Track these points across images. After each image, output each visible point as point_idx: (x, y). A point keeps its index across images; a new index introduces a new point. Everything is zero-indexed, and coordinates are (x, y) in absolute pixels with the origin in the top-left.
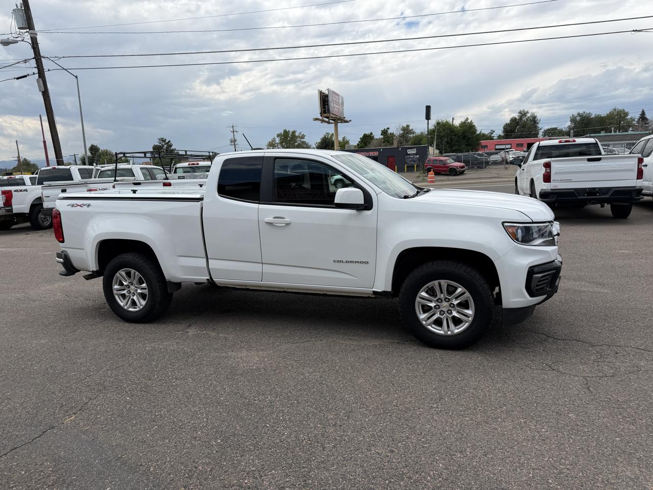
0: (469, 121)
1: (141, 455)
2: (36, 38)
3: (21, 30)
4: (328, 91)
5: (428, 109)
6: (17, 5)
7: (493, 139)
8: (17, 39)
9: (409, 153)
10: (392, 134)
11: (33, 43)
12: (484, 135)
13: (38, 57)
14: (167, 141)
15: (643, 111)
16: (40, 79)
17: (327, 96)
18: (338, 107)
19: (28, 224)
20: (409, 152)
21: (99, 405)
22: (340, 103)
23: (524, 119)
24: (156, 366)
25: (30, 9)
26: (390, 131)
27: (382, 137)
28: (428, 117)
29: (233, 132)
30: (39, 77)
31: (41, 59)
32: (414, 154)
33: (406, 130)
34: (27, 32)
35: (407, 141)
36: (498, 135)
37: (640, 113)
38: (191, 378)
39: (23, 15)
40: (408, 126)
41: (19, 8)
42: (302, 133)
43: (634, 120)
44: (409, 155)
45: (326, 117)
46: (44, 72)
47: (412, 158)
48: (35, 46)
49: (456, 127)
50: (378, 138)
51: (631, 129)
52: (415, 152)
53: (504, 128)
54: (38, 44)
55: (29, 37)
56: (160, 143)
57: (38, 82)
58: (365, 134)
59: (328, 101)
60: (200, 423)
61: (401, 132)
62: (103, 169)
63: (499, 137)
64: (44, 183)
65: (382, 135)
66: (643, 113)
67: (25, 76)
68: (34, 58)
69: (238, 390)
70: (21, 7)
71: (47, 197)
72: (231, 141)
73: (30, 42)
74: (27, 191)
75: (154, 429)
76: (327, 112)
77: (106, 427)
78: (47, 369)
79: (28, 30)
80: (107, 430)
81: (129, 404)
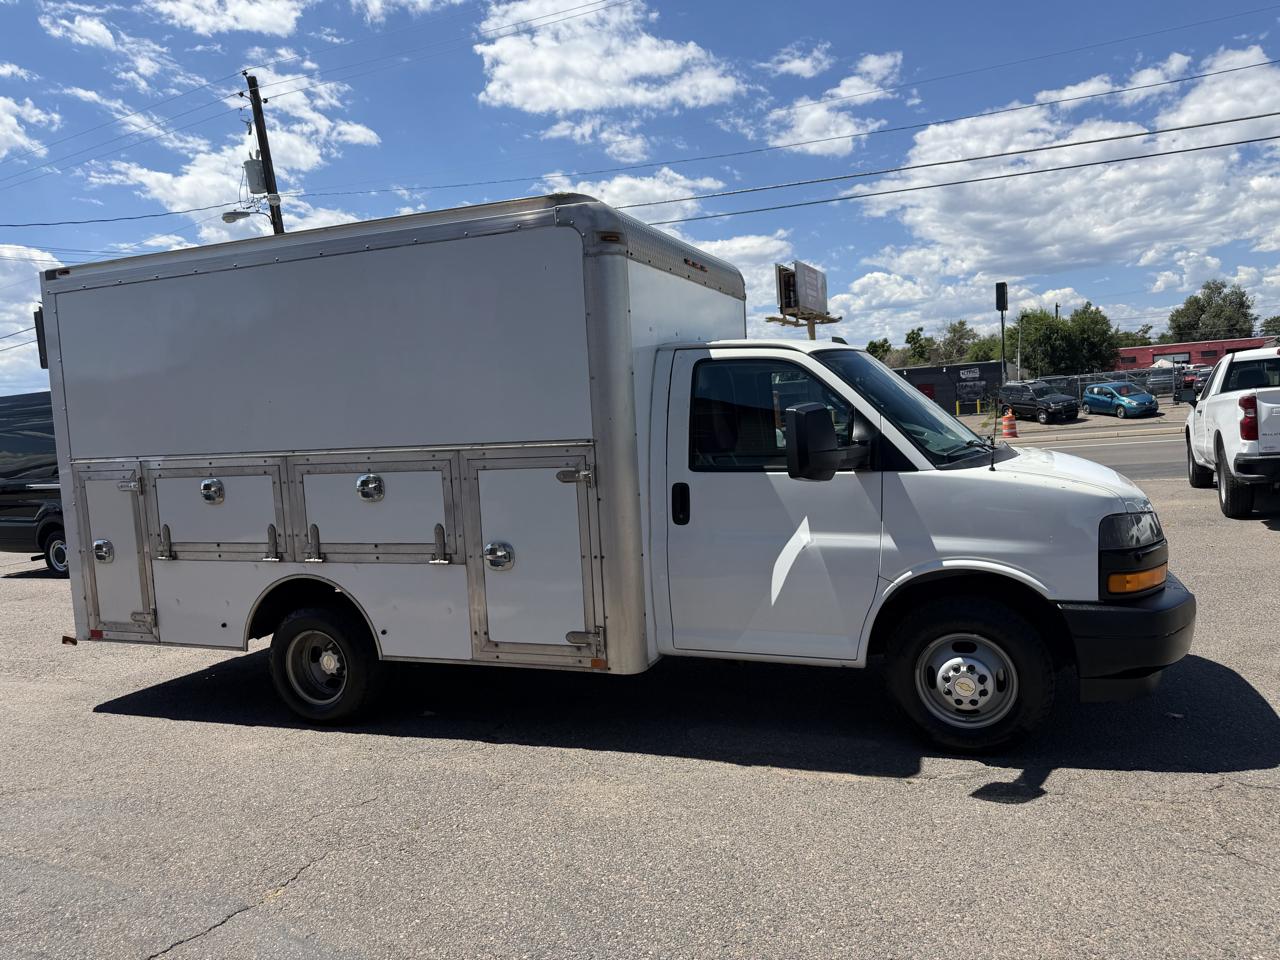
0: (1093, 308)
2: (278, 207)
3: (256, 196)
4: (796, 267)
5: (1001, 289)
6: (250, 154)
7: (1150, 344)
8: (249, 211)
9: (963, 377)
10: (930, 340)
11: (273, 215)
12: (1127, 335)
17: (794, 275)
18: (814, 294)
20: (964, 375)
21: (326, 871)
22: (819, 286)
23: (1218, 298)
24: (433, 804)
26: (925, 335)
27: (909, 345)
28: (1002, 304)
32: (974, 379)
33: (959, 332)
34: (265, 197)
35: (961, 352)
36: (1160, 335)
38: (491, 831)
39: (261, 172)
41: (254, 158)
44: (965, 380)
45: (789, 315)
47: (971, 387)
48: (276, 220)
49: (1064, 323)
50: (899, 347)
52: (977, 376)
53: (1172, 320)
54: (281, 215)
55: (268, 205)
58: (871, 343)
59: (794, 285)
61: (948, 336)
63: (1163, 338)
65: (907, 342)
69: (573, 860)
70: (258, 157)
75: (414, 923)
76: (792, 304)
77: (332, 915)
78: (249, 798)
79: (266, 194)
80: (334, 922)
81: (377, 874)
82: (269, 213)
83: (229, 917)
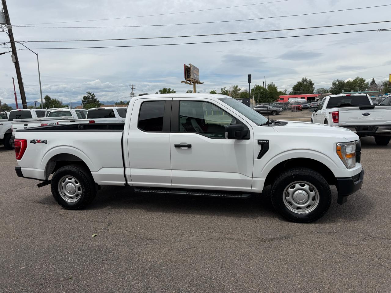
0: (273, 84)
2: (11, 30)
3: (2, 25)
4: (190, 66)
5: (250, 76)
7: (287, 95)
10: (228, 91)
12: (281, 92)
13: (12, 42)
14: (92, 94)
16: (14, 55)
17: (189, 68)
19: (3, 146)
22: (197, 72)
23: (305, 83)
25: (8, 12)
26: (226, 89)
28: (250, 81)
29: (133, 88)
30: (13, 53)
31: (14, 42)
33: (236, 89)
34: (6, 26)
35: (236, 95)
36: (289, 92)
37: (372, 80)
39: (4, 16)
40: (237, 86)
41: (1, 11)
42: (174, 90)
43: (368, 84)
45: (188, 81)
46: (16, 50)
48: (11, 35)
49: (265, 88)
50: (219, 93)
51: (366, 89)
53: (293, 88)
54: (12, 33)
55: (7, 29)
56: (88, 95)
57: (12, 57)
58: (211, 91)
59: (189, 71)
61: (233, 89)
62: (52, 111)
64: (13, 120)
65: (222, 91)
66: (373, 81)
67: (4, 53)
68: (9, 42)
70: (3, 11)
71: (15, 129)
72: (131, 94)
73: (8, 32)
74: (2, 125)
76: (189, 77)
82: (7, 32)
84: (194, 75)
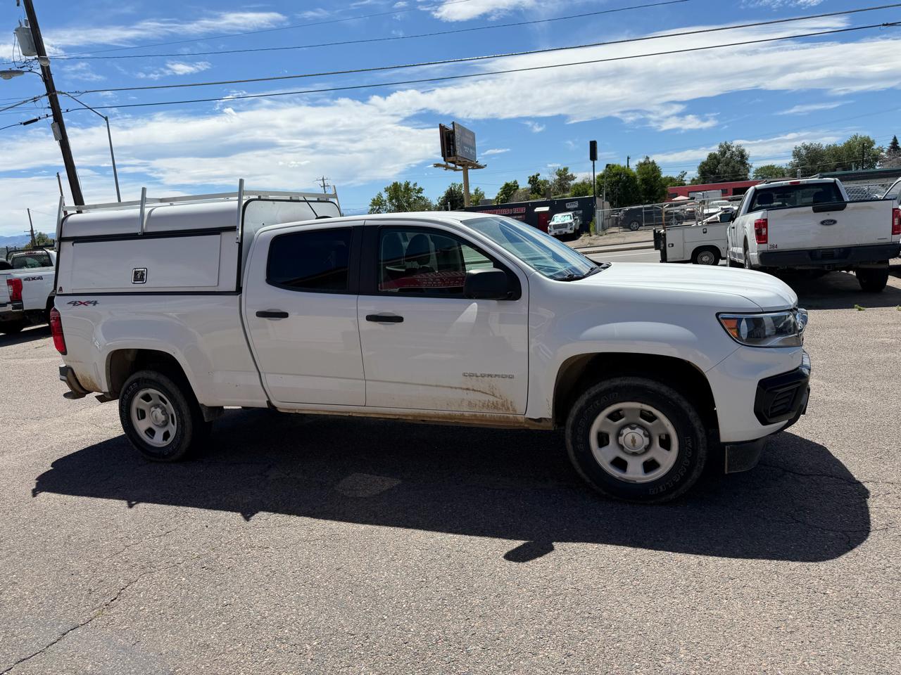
0: (651, 161)
1: (203, 667)
2: (48, 67)
3: (27, 57)
4: (454, 126)
5: (593, 145)
6: (20, 23)
7: (685, 185)
9: (568, 207)
11: (44, 74)
12: (672, 180)
13: (52, 93)
15: (895, 138)
16: (56, 124)
18: (468, 148)
21: (142, 590)
23: (728, 155)
25: (38, 27)
26: (541, 178)
27: (529, 186)
28: (593, 156)
30: (54, 119)
31: (56, 95)
32: (575, 209)
33: (564, 175)
34: (35, 59)
35: (565, 190)
36: (692, 179)
37: (891, 141)
39: (30, 36)
40: (566, 170)
41: (24, 26)
42: (418, 185)
43: (883, 151)
44: (569, 210)
45: (451, 162)
46: (61, 113)
48: (47, 78)
49: (633, 172)
50: (524, 188)
51: (878, 164)
52: (576, 206)
53: (700, 168)
54: (51, 76)
55: (39, 66)
57: (53, 127)
59: (453, 140)
60: (287, 616)
61: (557, 178)
63: (694, 181)
65: (529, 182)
66: (895, 141)
67: (35, 120)
68: (46, 95)
70: (27, 25)
75: (221, 626)
76: (452, 155)
77: (152, 625)
78: (69, 537)
79: (37, 56)
80: (154, 630)
81: (185, 589)
82: (40, 71)
83: (64, 634)
84: (463, 149)
